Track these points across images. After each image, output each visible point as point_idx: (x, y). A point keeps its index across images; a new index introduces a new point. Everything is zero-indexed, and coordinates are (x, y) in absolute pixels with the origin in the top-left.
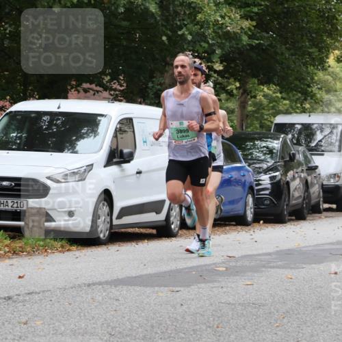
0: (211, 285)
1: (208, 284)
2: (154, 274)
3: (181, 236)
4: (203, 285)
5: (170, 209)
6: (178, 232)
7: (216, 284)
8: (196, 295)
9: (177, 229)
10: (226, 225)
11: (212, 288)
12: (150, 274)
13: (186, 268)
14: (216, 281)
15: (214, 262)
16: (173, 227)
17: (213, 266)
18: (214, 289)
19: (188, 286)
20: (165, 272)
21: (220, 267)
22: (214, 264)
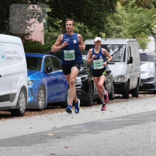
0: (44, 144)
1: (42, 144)
2: (8, 139)
3: (26, 115)
4: (39, 145)
5: (19, 98)
6: (24, 113)
7: (47, 144)
8: (34, 151)
9: (24, 111)
10: (54, 108)
11: (45, 146)
12: (6, 139)
13: (28, 135)
14: (47, 142)
15: (46, 130)
16: (21, 110)
17: (46, 133)
18: (46, 147)
19: (30, 145)
20: (15, 137)
21: (50, 133)
22: (46, 132)
